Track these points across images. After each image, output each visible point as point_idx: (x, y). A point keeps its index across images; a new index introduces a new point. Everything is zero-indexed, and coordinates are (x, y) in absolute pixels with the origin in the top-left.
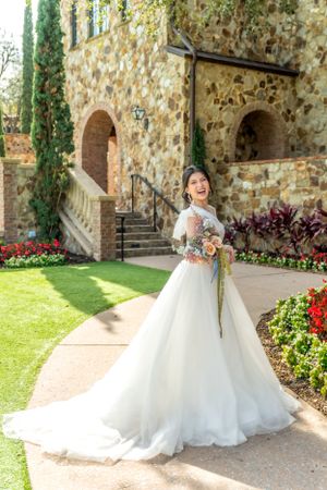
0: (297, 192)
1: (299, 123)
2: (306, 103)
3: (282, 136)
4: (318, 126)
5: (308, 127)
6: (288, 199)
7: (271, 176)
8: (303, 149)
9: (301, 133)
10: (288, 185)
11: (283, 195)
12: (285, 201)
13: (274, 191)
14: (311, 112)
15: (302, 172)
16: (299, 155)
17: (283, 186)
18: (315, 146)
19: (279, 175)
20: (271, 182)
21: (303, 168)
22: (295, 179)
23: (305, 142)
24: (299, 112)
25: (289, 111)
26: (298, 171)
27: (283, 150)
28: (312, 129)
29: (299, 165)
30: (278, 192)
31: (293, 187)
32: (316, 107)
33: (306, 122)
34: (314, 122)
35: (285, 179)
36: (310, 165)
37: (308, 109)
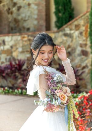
0: (23, 52)
1: (15, 15)
2: (18, 5)
3: (6, 22)
4: (25, 17)
5: (20, 18)
6: (18, 56)
7: (6, 43)
8: (18, 29)
9: (16, 21)
10: (17, 49)
11: (14, 54)
12: (16, 57)
13: (9, 52)
14: (21, 10)
15: (26, 41)
16: (16, 33)
17: (14, 49)
18: (24, 28)
19: (12, 43)
20: (7, 47)
21: (26, 39)
22: (21, 45)
23: (18, 25)
24: (14, 9)
25: (9, 9)
26: (23, 41)
27: (7, 29)
28: (22, 19)
29: (24, 37)
30: (12, 53)
31: (20, 50)
32: (24, 7)
33: (19, 15)
34: (23, 15)
35: (15, 45)
36: (30, 38)
37: (19, 8)
